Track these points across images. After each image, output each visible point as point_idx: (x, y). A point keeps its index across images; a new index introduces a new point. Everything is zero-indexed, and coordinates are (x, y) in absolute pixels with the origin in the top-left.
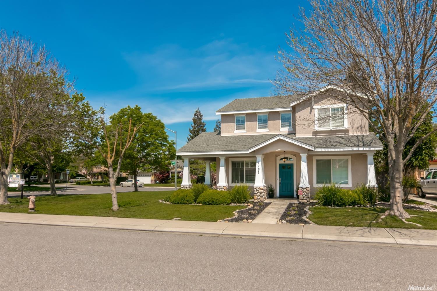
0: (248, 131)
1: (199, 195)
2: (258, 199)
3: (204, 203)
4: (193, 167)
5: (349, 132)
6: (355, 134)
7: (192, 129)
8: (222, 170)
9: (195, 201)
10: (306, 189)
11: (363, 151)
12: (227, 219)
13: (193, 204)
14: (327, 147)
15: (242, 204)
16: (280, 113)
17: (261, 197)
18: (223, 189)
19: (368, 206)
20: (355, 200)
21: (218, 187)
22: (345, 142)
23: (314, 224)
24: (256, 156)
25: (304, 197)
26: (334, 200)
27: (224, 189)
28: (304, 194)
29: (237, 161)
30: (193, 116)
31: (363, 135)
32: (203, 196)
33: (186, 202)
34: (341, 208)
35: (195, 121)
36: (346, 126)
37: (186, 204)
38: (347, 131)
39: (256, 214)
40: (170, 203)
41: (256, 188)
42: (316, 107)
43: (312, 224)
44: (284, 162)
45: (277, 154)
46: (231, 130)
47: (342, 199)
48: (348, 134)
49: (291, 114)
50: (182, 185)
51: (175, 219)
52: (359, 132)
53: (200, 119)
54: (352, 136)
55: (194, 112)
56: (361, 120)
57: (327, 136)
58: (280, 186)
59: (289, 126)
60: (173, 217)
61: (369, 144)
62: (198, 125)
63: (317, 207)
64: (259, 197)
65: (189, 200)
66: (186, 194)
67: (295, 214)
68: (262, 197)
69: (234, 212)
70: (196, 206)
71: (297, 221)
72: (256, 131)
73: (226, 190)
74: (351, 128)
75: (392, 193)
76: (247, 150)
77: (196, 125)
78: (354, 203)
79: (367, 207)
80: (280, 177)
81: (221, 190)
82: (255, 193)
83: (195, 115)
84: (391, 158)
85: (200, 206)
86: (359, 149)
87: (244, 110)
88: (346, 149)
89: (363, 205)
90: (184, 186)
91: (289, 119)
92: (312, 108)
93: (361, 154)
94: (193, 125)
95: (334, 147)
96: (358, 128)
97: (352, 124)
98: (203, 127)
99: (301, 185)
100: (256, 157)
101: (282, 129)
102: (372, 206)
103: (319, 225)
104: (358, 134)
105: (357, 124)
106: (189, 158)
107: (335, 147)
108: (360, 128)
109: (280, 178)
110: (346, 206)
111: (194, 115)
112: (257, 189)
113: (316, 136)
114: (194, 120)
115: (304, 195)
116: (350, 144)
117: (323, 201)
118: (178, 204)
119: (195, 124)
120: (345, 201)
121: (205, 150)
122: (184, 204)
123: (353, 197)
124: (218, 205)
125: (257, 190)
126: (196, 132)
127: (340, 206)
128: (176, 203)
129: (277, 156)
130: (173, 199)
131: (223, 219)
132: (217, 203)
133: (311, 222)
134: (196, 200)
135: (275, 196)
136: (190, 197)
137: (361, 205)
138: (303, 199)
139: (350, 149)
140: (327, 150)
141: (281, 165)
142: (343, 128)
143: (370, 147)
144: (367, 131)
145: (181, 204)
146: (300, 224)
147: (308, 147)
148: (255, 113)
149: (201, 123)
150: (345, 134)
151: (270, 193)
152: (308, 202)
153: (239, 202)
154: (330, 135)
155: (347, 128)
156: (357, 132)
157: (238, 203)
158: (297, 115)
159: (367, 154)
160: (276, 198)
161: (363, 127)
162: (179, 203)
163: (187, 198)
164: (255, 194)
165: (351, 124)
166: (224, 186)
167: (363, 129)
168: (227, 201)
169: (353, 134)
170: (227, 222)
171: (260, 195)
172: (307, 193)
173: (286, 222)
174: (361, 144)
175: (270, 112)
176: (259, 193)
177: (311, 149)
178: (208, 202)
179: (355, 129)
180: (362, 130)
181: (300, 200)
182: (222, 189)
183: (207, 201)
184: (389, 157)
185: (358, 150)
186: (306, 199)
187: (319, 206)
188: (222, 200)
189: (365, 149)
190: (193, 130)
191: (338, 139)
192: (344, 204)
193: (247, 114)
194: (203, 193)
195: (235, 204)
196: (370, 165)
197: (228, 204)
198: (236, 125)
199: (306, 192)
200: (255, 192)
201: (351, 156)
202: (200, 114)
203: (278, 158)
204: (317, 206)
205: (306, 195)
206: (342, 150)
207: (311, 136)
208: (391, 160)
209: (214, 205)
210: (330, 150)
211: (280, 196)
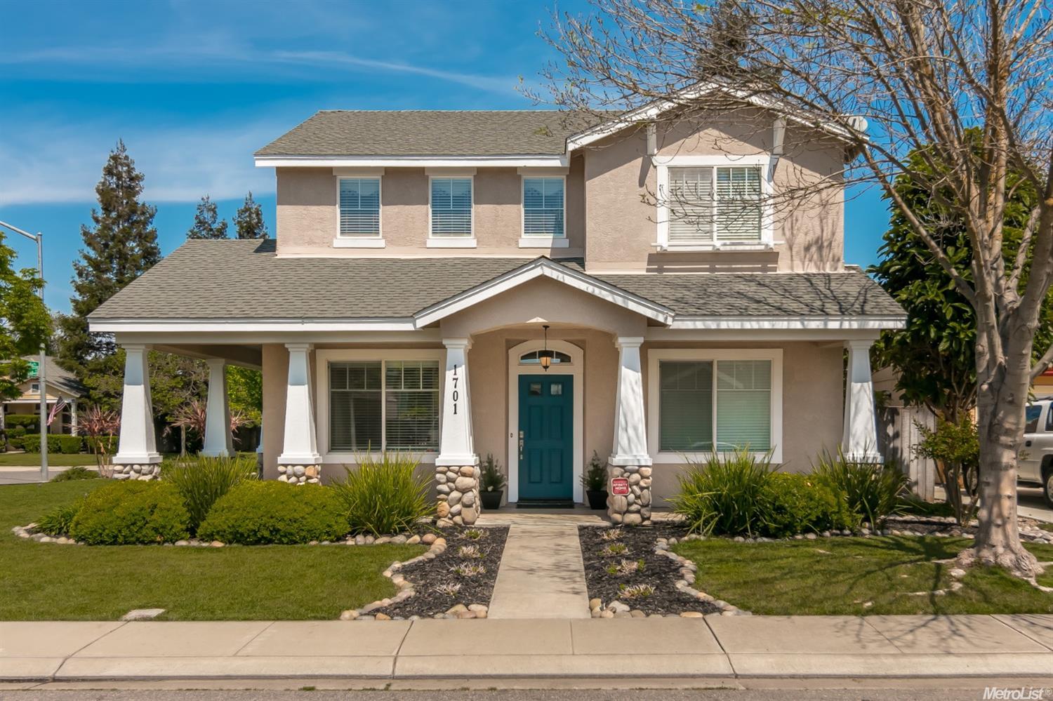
0: (390, 242)
1: (209, 503)
2: (453, 515)
3: (237, 538)
4: (104, 388)
5: (776, 262)
6: (801, 272)
7: (94, 232)
8: (298, 399)
9: (192, 532)
10: (637, 472)
11: (841, 331)
12: (377, 604)
13: (183, 543)
14: (714, 315)
15: (400, 539)
16: (520, 176)
17: (466, 506)
18: (303, 478)
19: (866, 531)
20: (825, 514)
21: (281, 469)
22: (774, 299)
23: (738, 614)
24: (445, 342)
25: (629, 504)
26: (755, 514)
27: (309, 478)
28: (633, 492)
29: (352, 363)
30: (100, 177)
31: (829, 275)
32: (230, 508)
33: (151, 533)
34: (778, 541)
35: (107, 198)
36: (769, 238)
37: (152, 542)
38: (769, 257)
39: (484, 576)
40: (72, 541)
41: (444, 473)
42: (663, 161)
43: (731, 612)
44: (546, 367)
45: (511, 338)
46: (320, 233)
47: (780, 509)
48: (775, 269)
49: (561, 182)
50: (115, 460)
51: (134, 614)
52: (812, 264)
53: (131, 191)
54: (791, 278)
55: (105, 161)
56: (821, 221)
57: (701, 273)
58: (521, 464)
59: (558, 229)
60: (122, 606)
61: (857, 306)
62: (119, 216)
63: (696, 540)
64: (458, 507)
65: (164, 527)
66: (149, 502)
67: (637, 571)
68: (470, 506)
69: (388, 573)
70: (199, 550)
71: (667, 604)
72: (423, 245)
73: (314, 481)
74: (786, 246)
75: (988, 484)
76: (411, 318)
77: (114, 214)
78: (822, 523)
79: (863, 535)
80: (521, 427)
81: (293, 479)
82: (440, 492)
83: (109, 172)
84: (988, 357)
85: (218, 549)
86: (826, 324)
87: (375, 155)
88: (782, 325)
89: (851, 530)
90: (125, 465)
91: (554, 200)
92: (647, 166)
93: (816, 343)
94: (100, 214)
95: (741, 314)
96: (807, 249)
97: (788, 233)
98: (145, 223)
99: (619, 459)
100: (444, 347)
101: (528, 240)
102: (879, 532)
103: (756, 612)
104: (809, 271)
105: (806, 234)
106: (147, 345)
107: (743, 314)
108: (814, 249)
109: (520, 429)
110: (794, 533)
111: (102, 173)
112: (450, 474)
113: (660, 270)
114: (104, 192)
115: (632, 497)
116: (793, 306)
117: (712, 517)
118: (114, 543)
119: (107, 209)
120: (792, 516)
121: (222, 313)
122: (143, 542)
123: (821, 499)
124: (296, 542)
125: (449, 480)
126: (111, 244)
127: (774, 536)
128: (102, 542)
129: (510, 344)
130: (91, 522)
131: (361, 606)
132: (291, 534)
133: (722, 603)
134: (197, 526)
135: (503, 503)
136: (170, 514)
137: (841, 529)
138: (628, 512)
139: (797, 325)
140: (712, 325)
141: (524, 381)
142: (759, 244)
143: (865, 317)
144: (839, 260)
145: (126, 543)
146: (684, 614)
147: (649, 313)
148: (421, 170)
149: (133, 208)
150: (764, 270)
151: (490, 489)
152: (646, 523)
153: (384, 530)
154: (712, 270)
155: (771, 244)
156: (807, 263)
157: (382, 533)
158: (594, 187)
159: (851, 343)
160: (509, 508)
161: (825, 244)
162: (120, 539)
163: (154, 517)
164: (442, 496)
165: (784, 234)
166: (306, 466)
167: (825, 252)
168: (335, 528)
169: (792, 268)
170: (383, 621)
171: (459, 500)
172: (642, 489)
173: (627, 608)
174: (831, 307)
175: (481, 171)
176: (457, 489)
177: (661, 319)
178: (255, 534)
179: (798, 253)
180: (821, 256)
181: (618, 517)
182: (298, 477)
183: (251, 527)
184: (982, 354)
185: (822, 327)
186: (638, 512)
187: (702, 538)
188: (314, 522)
189: (846, 325)
190: (101, 235)
191: (742, 287)
192: (787, 529)
193: (388, 171)
194: (222, 493)
195: (370, 539)
196: (859, 384)
197: (339, 539)
198: (342, 212)
199: (637, 484)
200: (440, 487)
201: (781, 351)
202: (129, 172)
203: (515, 353)
204: (694, 536)
205: (638, 497)
206: (766, 325)
207: (644, 273)
208: (988, 366)
209: (282, 543)
210: (724, 325)
211: (520, 499)
